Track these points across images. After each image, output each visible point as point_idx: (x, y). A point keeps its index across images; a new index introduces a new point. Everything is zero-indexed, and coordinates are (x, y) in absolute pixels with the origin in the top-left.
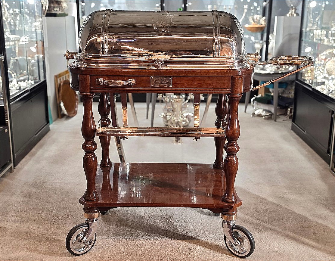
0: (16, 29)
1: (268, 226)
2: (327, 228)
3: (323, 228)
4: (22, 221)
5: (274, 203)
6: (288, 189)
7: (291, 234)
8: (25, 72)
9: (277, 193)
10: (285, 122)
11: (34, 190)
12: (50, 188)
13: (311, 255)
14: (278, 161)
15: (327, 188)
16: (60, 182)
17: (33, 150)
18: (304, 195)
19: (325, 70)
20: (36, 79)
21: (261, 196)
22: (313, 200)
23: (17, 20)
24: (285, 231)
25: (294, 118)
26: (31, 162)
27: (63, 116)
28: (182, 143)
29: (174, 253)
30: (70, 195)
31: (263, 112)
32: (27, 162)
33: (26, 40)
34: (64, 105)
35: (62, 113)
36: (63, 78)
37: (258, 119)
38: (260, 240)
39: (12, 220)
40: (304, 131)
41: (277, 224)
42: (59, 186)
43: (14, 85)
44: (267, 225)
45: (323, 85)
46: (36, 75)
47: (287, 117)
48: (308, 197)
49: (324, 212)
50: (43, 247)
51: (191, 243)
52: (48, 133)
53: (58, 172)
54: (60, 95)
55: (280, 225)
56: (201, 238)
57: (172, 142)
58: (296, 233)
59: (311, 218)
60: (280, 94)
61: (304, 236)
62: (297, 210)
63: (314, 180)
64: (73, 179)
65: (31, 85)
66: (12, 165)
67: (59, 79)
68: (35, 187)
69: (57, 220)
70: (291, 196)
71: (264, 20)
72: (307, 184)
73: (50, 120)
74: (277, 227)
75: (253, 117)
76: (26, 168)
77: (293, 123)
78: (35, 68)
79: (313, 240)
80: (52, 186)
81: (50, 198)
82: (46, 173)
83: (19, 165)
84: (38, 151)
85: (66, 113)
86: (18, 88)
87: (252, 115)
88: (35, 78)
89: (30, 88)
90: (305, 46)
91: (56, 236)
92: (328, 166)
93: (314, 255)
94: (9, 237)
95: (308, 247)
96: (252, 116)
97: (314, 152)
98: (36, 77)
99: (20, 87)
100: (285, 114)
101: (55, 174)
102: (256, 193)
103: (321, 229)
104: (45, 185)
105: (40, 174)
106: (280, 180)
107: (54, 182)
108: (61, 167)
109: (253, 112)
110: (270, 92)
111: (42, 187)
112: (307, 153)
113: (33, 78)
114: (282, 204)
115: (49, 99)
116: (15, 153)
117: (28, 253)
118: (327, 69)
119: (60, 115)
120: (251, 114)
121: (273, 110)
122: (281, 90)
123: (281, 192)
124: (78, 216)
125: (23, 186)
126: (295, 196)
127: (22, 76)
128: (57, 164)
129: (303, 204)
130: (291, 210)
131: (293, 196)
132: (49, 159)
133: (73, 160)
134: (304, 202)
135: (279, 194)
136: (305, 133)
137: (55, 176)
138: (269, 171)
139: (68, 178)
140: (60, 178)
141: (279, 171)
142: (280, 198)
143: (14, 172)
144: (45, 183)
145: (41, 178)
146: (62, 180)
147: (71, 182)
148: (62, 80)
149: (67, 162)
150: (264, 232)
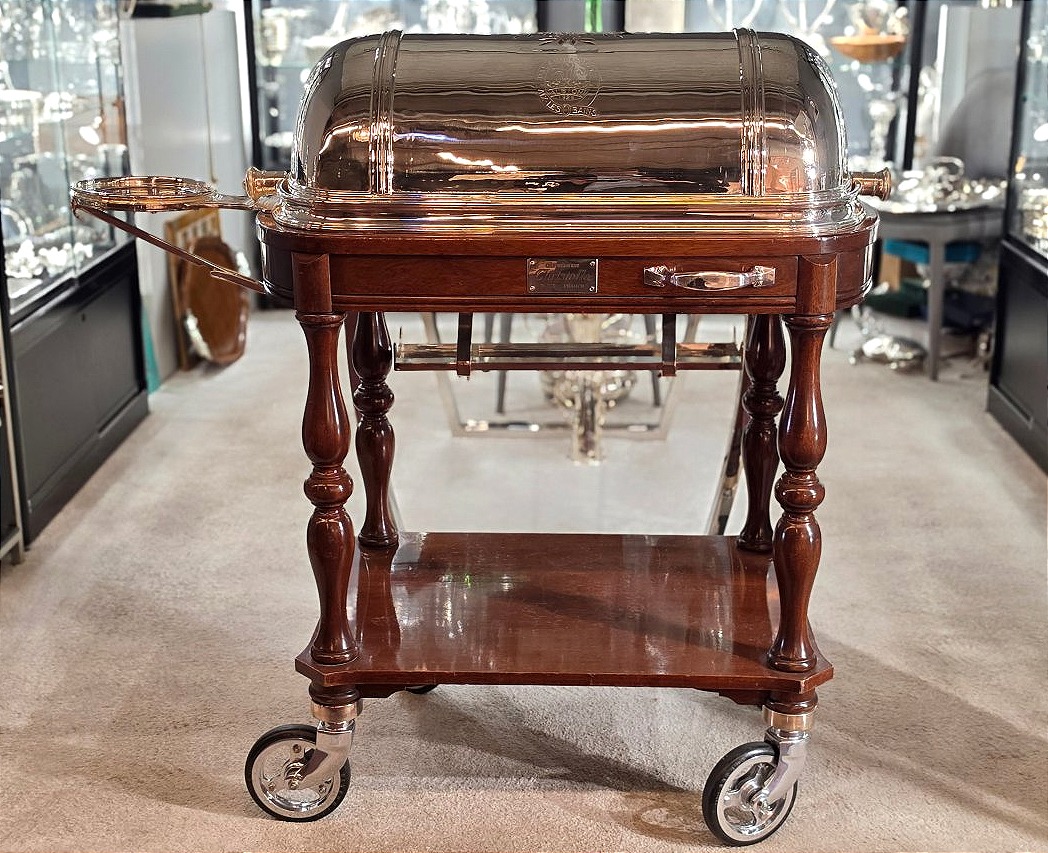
0: (32, 55)
1: (873, 750)
6: (953, 625)
7: (948, 780)
9: (914, 639)
10: (970, 381)
12: (145, 620)
14: (932, 525)
16: (181, 598)
17: (92, 484)
18: (1006, 646)
20: (99, 239)
21: (857, 648)
22: (1035, 663)
23: (33, 22)
24: (929, 772)
25: (996, 370)
26: (83, 529)
27: (195, 361)
28: (601, 460)
30: (211, 642)
31: (893, 347)
32: (70, 527)
33: (64, 106)
34: (200, 326)
35: (191, 350)
36: (195, 231)
37: (873, 371)
40: (1028, 418)
41: (904, 744)
42: (176, 610)
43: (23, 260)
44: (870, 749)
47: (976, 365)
48: (1020, 651)
52: (144, 424)
53: (175, 564)
54: (186, 289)
55: (914, 748)
57: (568, 457)
58: (965, 777)
59: (1021, 725)
60: (955, 284)
61: (991, 788)
62: (979, 699)
64: (222, 588)
65: (81, 258)
66: (18, 537)
67: (179, 236)
68: (95, 616)
70: (960, 649)
71: (902, 20)
72: (1022, 607)
73: (149, 376)
74: (902, 756)
75: (856, 364)
76: (66, 548)
77: (993, 388)
79: (1022, 802)
80: (152, 613)
82: (134, 565)
83: (42, 537)
85: (204, 350)
86: (39, 272)
87: (855, 356)
88: (97, 234)
89: (80, 272)
90: (1034, 120)
95: (1000, 826)
96: (852, 360)
98: (100, 230)
99: (45, 270)
100: (971, 353)
101: (164, 570)
104: (129, 608)
105: (111, 569)
106: (931, 592)
107: (158, 599)
108: (184, 544)
109: (856, 347)
110: (917, 276)
111: (120, 615)
113: (88, 235)
114: (930, 678)
115: (145, 303)
116: (30, 498)
119: (186, 360)
120: (852, 353)
121: (925, 339)
122: (954, 269)
123: (927, 635)
124: (236, 716)
125: (55, 613)
126: (974, 648)
127: (52, 226)
128: (171, 535)
129: (1001, 676)
130: (958, 695)
131: (968, 647)
132: (145, 515)
133: (226, 520)
134: (1005, 671)
135: (920, 643)
136: (1030, 425)
137: (163, 576)
138: (896, 559)
139: (206, 582)
140: (181, 584)
141: (928, 559)
142: (923, 655)
143: (24, 561)
144: (130, 599)
145: (117, 582)
146: (185, 589)
147: (218, 597)
148: (191, 236)
149: (207, 527)
150: (858, 773)
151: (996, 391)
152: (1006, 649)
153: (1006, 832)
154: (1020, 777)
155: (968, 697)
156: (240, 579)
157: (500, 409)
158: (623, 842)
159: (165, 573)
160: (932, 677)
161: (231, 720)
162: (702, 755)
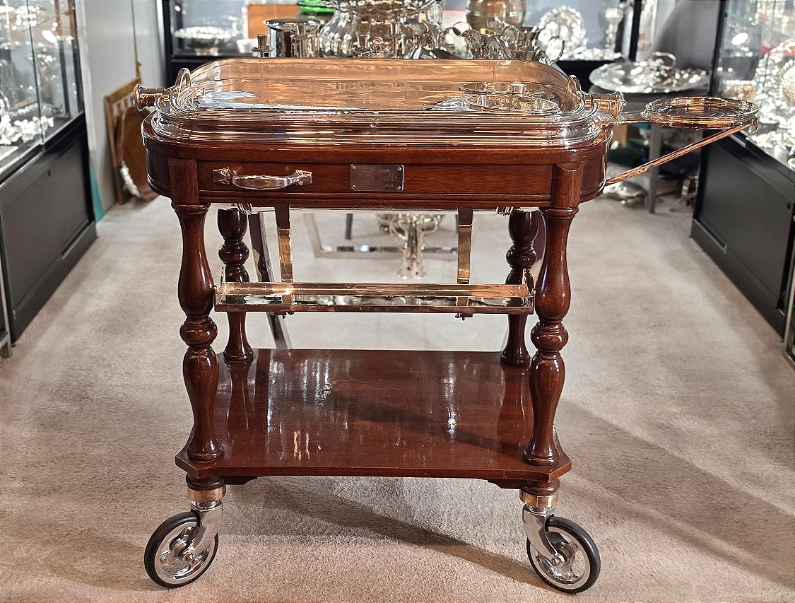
1: (632, 505)
2: (772, 510)
3: (763, 510)
4: (37, 493)
5: (645, 442)
6: (680, 405)
7: (686, 528)
8: (31, 88)
9: (654, 415)
10: (677, 214)
11: (64, 406)
12: (102, 402)
13: (734, 583)
14: (659, 326)
15: (775, 400)
16: (127, 385)
17: (57, 294)
18: (718, 421)
19: (781, 90)
20: (58, 113)
21: (614, 423)
22: (739, 434)
24: (672, 521)
25: (698, 206)
26: (53, 329)
27: (129, 197)
28: (422, 276)
29: (405, 581)
30: (150, 420)
31: (622, 189)
32: (43, 328)
33: (31, 16)
34: (130, 173)
35: (124, 188)
36: (126, 102)
37: (610, 205)
38: (610, 543)
39: (11, 490)
40: (723, 246)
41: (653, 499)
42: (124, 394)
44: (629, 503)
45: (773, 133)
46: (59, 101)
47: (680, 202)
48: (729, 425)
49: (767, 466)
50: (91, 565)
51: (446, 552)
52: (94, 247)
53: (121, 357)
54: (120, 145)
55: (660, 502)
56: (470, 538)
57: (399, 273)
58: (698, 525)
59: (734, 483)
60: (666, 143)
61: (717, 534)
62: (703, 462)
63: (744, 379)
64: (157, 376)
65: (46, 129)
66: (7, 337)
67: (115, 106)
68: (65, 398)
69: (121, 490)
72: (727, 390)
73: (97, 211)
74: (652, 508)
76: (42, 345)
77: (695, 221)
78: (56, 78)
79: (739, 545)
80: (107, 396)
81: (102, 428)
82: (92, 358)
83: (24, 336)
84: (70, 296)
85: (134, 190)
86: (15, 140)
88: (57, 109)
89: (46, 140)
90: (733, 30)
91: (121, 536)
92: (779, 338)
93: (740, 584)
94: (8, 537)
95: (726, 564)
97: (744, 300)
98: (58, 107)
99: (20, 138)
100: (677, 193)
101: (114, 362)
102: (603, 416)
103: (757, 515)
104: (90, 393)
105: (75, 362)
106: (662, 378)
107: (111, 385)
108: (128, 341)
110: (641, 137)
111: (84, 397)
112: (726, 302)
113: (50, 110)
114: (665, 444)
115: (92, 156)
116: (15, 308)
117: (54, 581)
118: (784, 89)
119: (121, 196)
121: (646, 183)
122: (667, 132)
123: (662, 412)
125: (36, 396)
126: (696, 422)
127: (24, 103)
128: (117, 334)
129: (717, 445)
130: (688, 460)
131: (692, 422)
132: (98, 318)
133: (156, 322)
134: (719, 440)
135: (657, 418)
136: (724, 250)
137: (113, 366)
138: (636, 353)
139: (144, 371)
140: (126, 373)
141: (659, 352)
142: (661, 428)
143: (12, 355)
144: (90, 385)
145: (80, 372)
146: (130, 377)
147: (154, 383)
148: (123, 106)
149: (143, 328)
150: (622, 522)
151: (697, 222)
152: (719, 423)
153: (731, 569)
154: (736, 524)
155: (695, 462)
156: (169, 369)
157: (348, 235)
158: (458, 580)
159: (115, 364)
160: (668, 446)
161: (169, 482)
162: (510, 509)
